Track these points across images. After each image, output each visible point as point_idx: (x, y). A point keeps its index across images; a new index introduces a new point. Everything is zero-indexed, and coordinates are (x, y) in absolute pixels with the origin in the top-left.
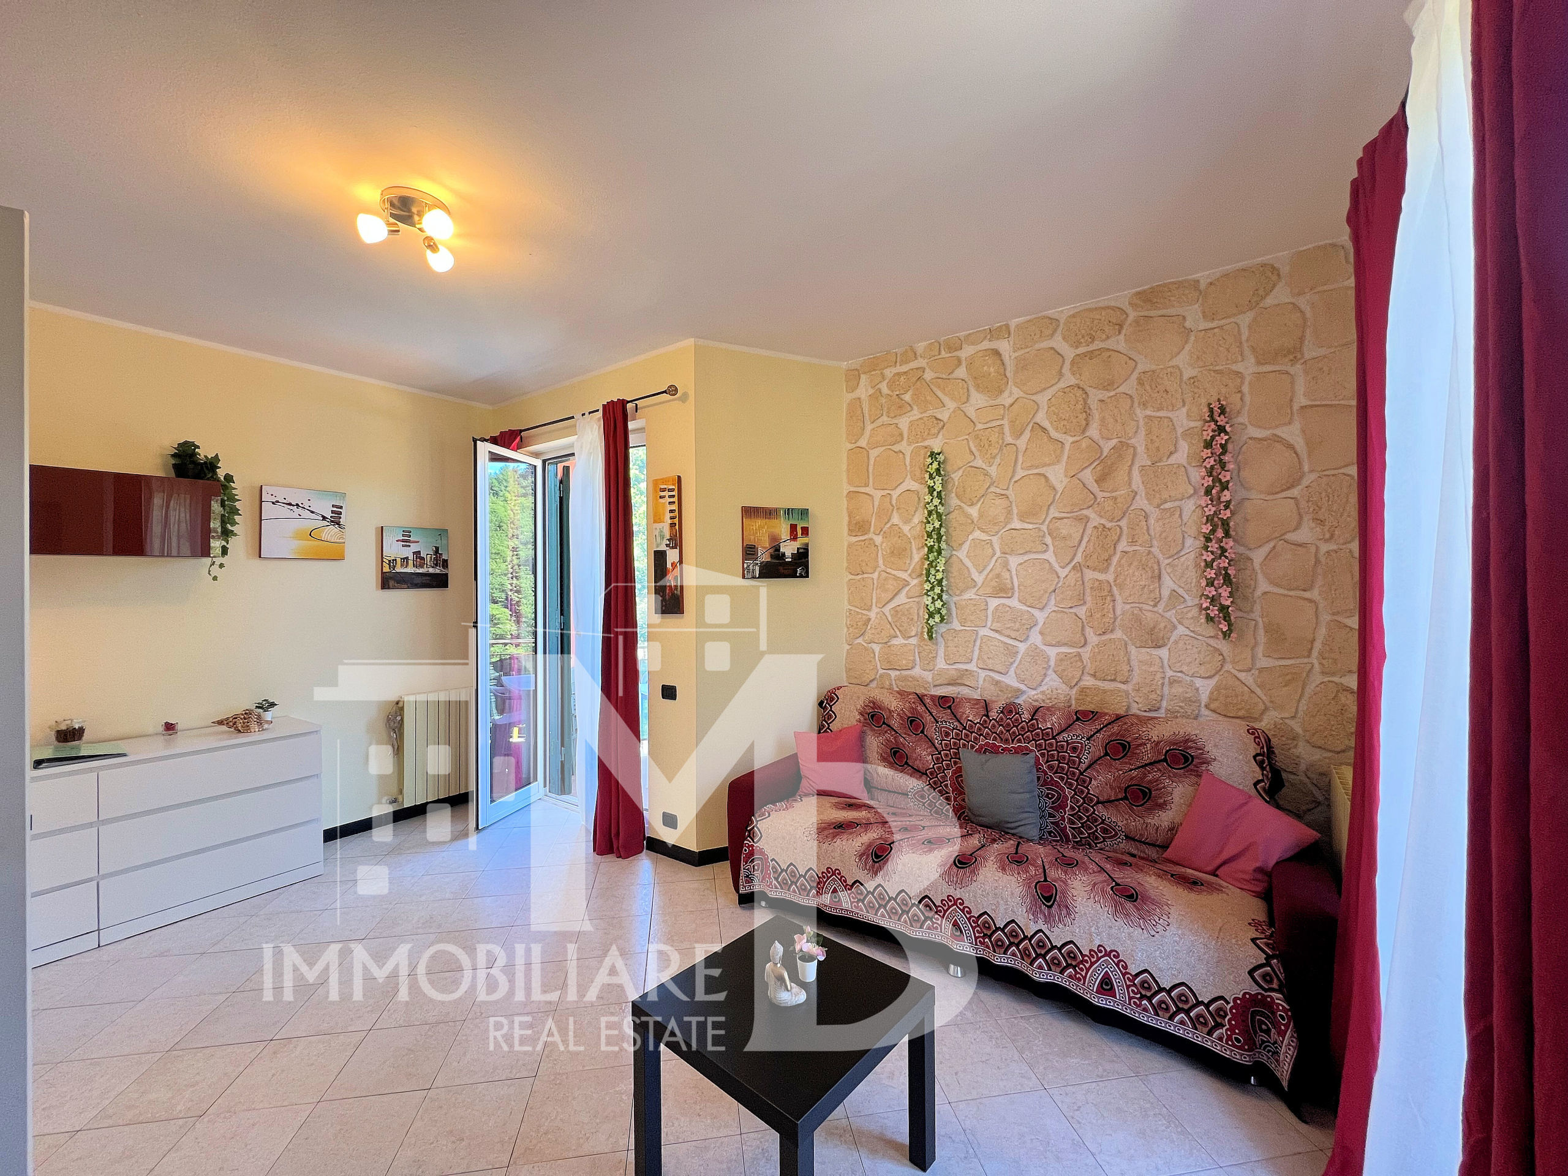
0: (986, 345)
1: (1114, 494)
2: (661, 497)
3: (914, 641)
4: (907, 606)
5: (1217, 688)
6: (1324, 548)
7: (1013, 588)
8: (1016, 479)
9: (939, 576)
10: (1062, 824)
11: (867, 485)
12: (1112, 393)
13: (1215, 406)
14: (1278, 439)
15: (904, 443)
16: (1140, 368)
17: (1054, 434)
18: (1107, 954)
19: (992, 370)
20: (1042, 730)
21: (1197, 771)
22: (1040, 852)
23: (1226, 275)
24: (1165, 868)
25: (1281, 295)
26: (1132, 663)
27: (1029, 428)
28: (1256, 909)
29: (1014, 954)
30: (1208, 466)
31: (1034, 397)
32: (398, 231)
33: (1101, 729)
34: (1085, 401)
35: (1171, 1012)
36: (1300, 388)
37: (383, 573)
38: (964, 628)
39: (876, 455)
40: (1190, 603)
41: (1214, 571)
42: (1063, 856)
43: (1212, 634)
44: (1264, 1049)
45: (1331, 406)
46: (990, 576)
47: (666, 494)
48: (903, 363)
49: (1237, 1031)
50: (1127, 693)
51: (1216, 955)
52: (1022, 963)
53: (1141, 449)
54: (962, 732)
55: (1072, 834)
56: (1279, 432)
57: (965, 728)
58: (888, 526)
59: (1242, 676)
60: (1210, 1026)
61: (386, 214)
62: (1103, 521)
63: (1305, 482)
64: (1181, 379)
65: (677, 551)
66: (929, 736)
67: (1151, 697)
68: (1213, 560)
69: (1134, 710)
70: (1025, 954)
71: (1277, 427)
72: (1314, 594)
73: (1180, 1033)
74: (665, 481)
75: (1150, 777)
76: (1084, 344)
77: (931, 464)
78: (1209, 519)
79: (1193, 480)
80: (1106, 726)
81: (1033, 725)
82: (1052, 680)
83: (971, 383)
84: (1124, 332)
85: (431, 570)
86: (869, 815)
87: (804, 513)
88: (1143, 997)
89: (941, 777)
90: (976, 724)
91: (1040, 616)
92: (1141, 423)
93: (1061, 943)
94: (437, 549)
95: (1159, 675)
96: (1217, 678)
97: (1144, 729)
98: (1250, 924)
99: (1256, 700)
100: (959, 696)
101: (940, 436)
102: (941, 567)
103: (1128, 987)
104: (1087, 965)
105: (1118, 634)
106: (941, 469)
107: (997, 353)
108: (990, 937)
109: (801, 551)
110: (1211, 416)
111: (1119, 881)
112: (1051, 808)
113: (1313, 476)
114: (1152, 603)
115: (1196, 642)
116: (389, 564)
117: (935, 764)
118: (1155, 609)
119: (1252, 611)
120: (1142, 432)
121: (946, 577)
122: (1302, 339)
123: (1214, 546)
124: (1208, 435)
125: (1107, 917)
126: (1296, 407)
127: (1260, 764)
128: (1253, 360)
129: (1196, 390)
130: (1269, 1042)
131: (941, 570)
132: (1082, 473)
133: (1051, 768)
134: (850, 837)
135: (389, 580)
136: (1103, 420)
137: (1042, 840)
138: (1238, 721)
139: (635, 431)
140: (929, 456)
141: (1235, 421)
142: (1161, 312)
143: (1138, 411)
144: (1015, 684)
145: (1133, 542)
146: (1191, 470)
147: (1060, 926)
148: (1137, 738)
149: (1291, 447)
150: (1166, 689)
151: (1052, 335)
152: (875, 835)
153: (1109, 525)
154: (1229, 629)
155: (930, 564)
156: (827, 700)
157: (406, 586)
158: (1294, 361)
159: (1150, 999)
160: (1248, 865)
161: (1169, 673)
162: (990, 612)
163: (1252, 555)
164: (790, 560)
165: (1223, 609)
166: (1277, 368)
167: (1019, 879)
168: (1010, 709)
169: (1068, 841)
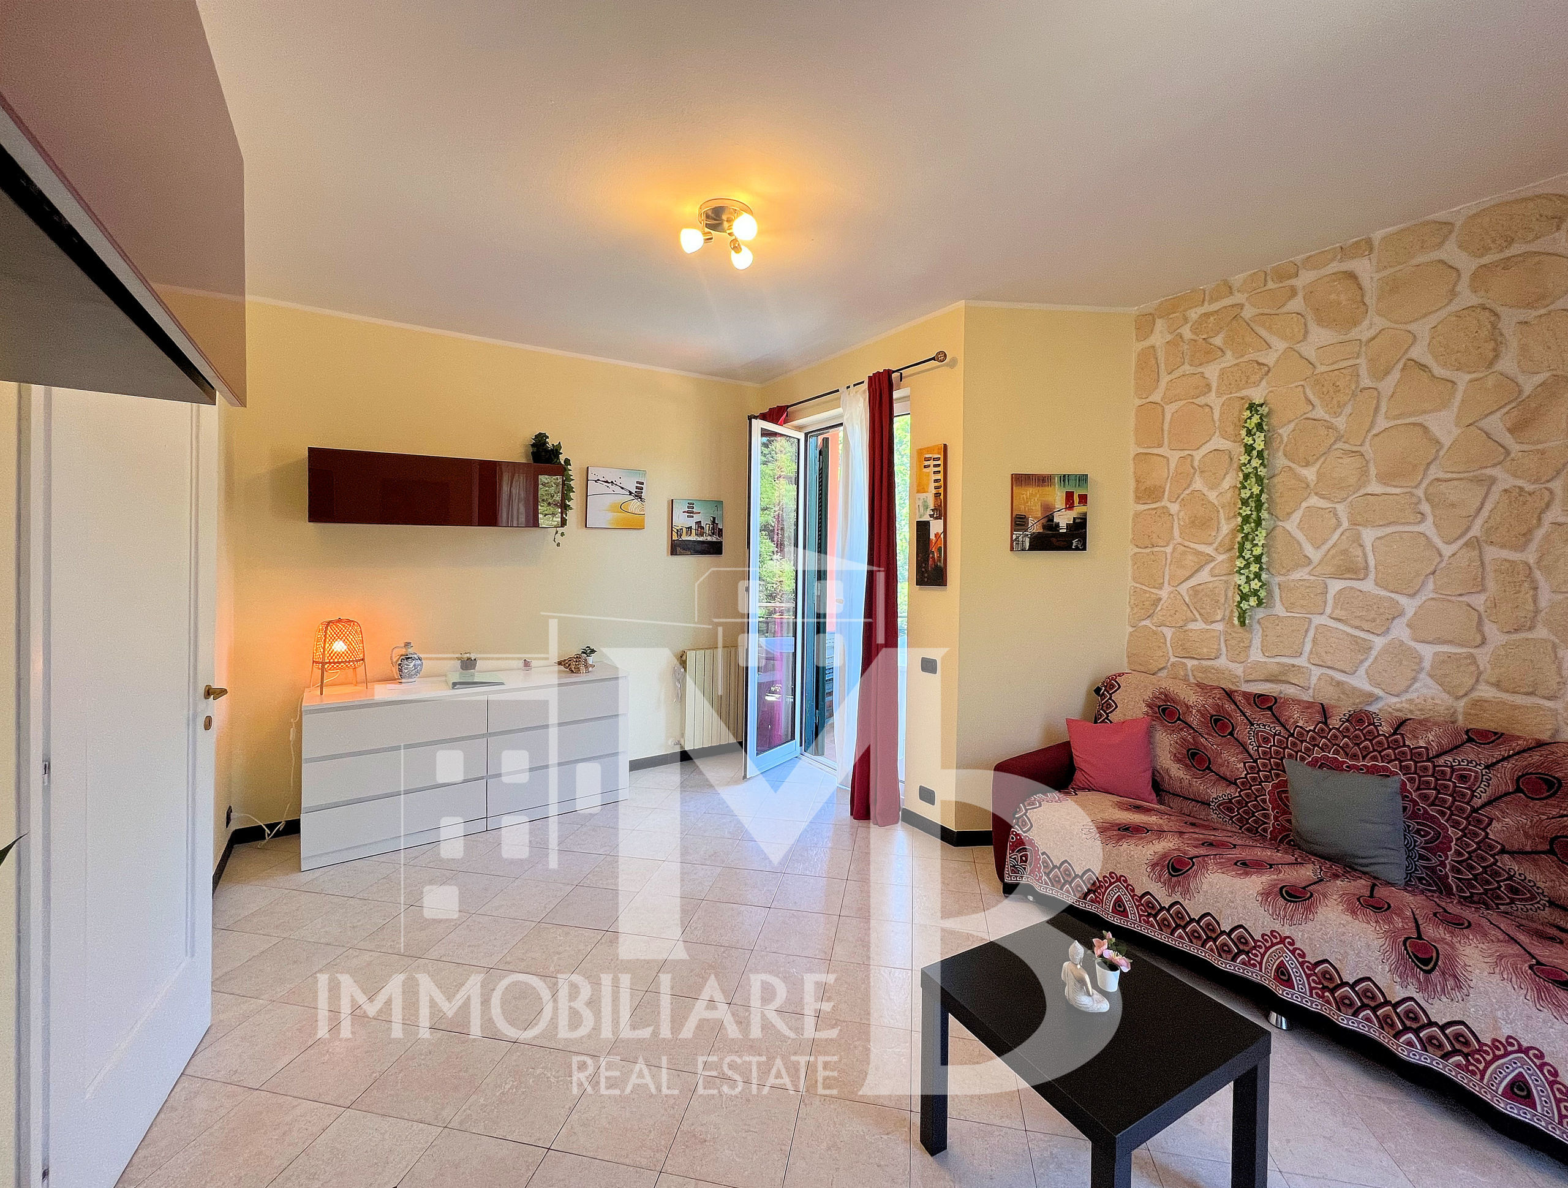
0: (1334, 267)
1: (1540, 447)
2: (925, 467)
3: (1219, 627)
4: (1211, 585)
7: (1367, 568)
8: (1374, 432)
9: (1257, 551)
10: (1441, 871)
11: (1160, 446)
12: (1543, 312)
15: (1213, 394)
17: (1438, 371)
18: (1523, 1051)
19: (1343, 297)
20: (1411, 750)
22: (1412, 902)
27: (1400, 365)
29: (1368, 1019)
31: (1409, 327)
32: (711, 238)
33: (1511, 757)
34: (1494, 326)
37: (672, 541)
38: (1292, 614)
39: (1173, 410)
42: (1445, 911)
46: (1333, 552)
47: (932, 463)
48: (1212, 300)
50: (1554, 713)
52: (1381, 1033)
54: (1287, 739)
55: (1458, 886)
57: (1292, 735)
58: (1187, 492)
61: (704, 223)
62: (1520, 483)
65: (941, 521)
66: (1240, 739)
70: (1385, 1023)
74: (929, 450)
76: (1495, 250)
77: (1250, 418)
80: (1518, 753)
81: (1396, 741)
82: (1425, 685)
83: (1310, 317)
85: (709, 539)
86: (1161, 821)
87: (1083, 479)
89: (1257, 790)
90: (1308, 732)
91: (1410, 606)
93: (1445, 1021)
94: (714, 518)
100: (1282, 696)
101: (1264, 383)
102: (1260, 540)
103: (1559, 1101)
105: (1541, 632)
106: (1264, 424)
107: (1352, 276)
108: (1332, 992)
109: (1077, 521)
111: (1543, 960)
112: (1422, 848)
116: (677, 533)
117: (1248, 773)
121: (1268, 551)
125: (1524, 1003)
131: (1260, 544)
132: (1485, 421)
133: (1425, 797)
134: (1140, 842)
135: (677, 548)
136: (1524, 349)
137: (1407, 886)
139: (902, 399)
140: (1247, 409)
144: (1367, 687)
147: (1444, 1000)
151: (1441, 244)
152: (1171, 845)
153: (1529, 487)
155: (1246, 537)
156: (1106, 687)
157: (689, 553)
162: (1330, 597)
164: (1065, 531)
167: (1378, 928)
168: (1360, 719)
169: (1449, 893)
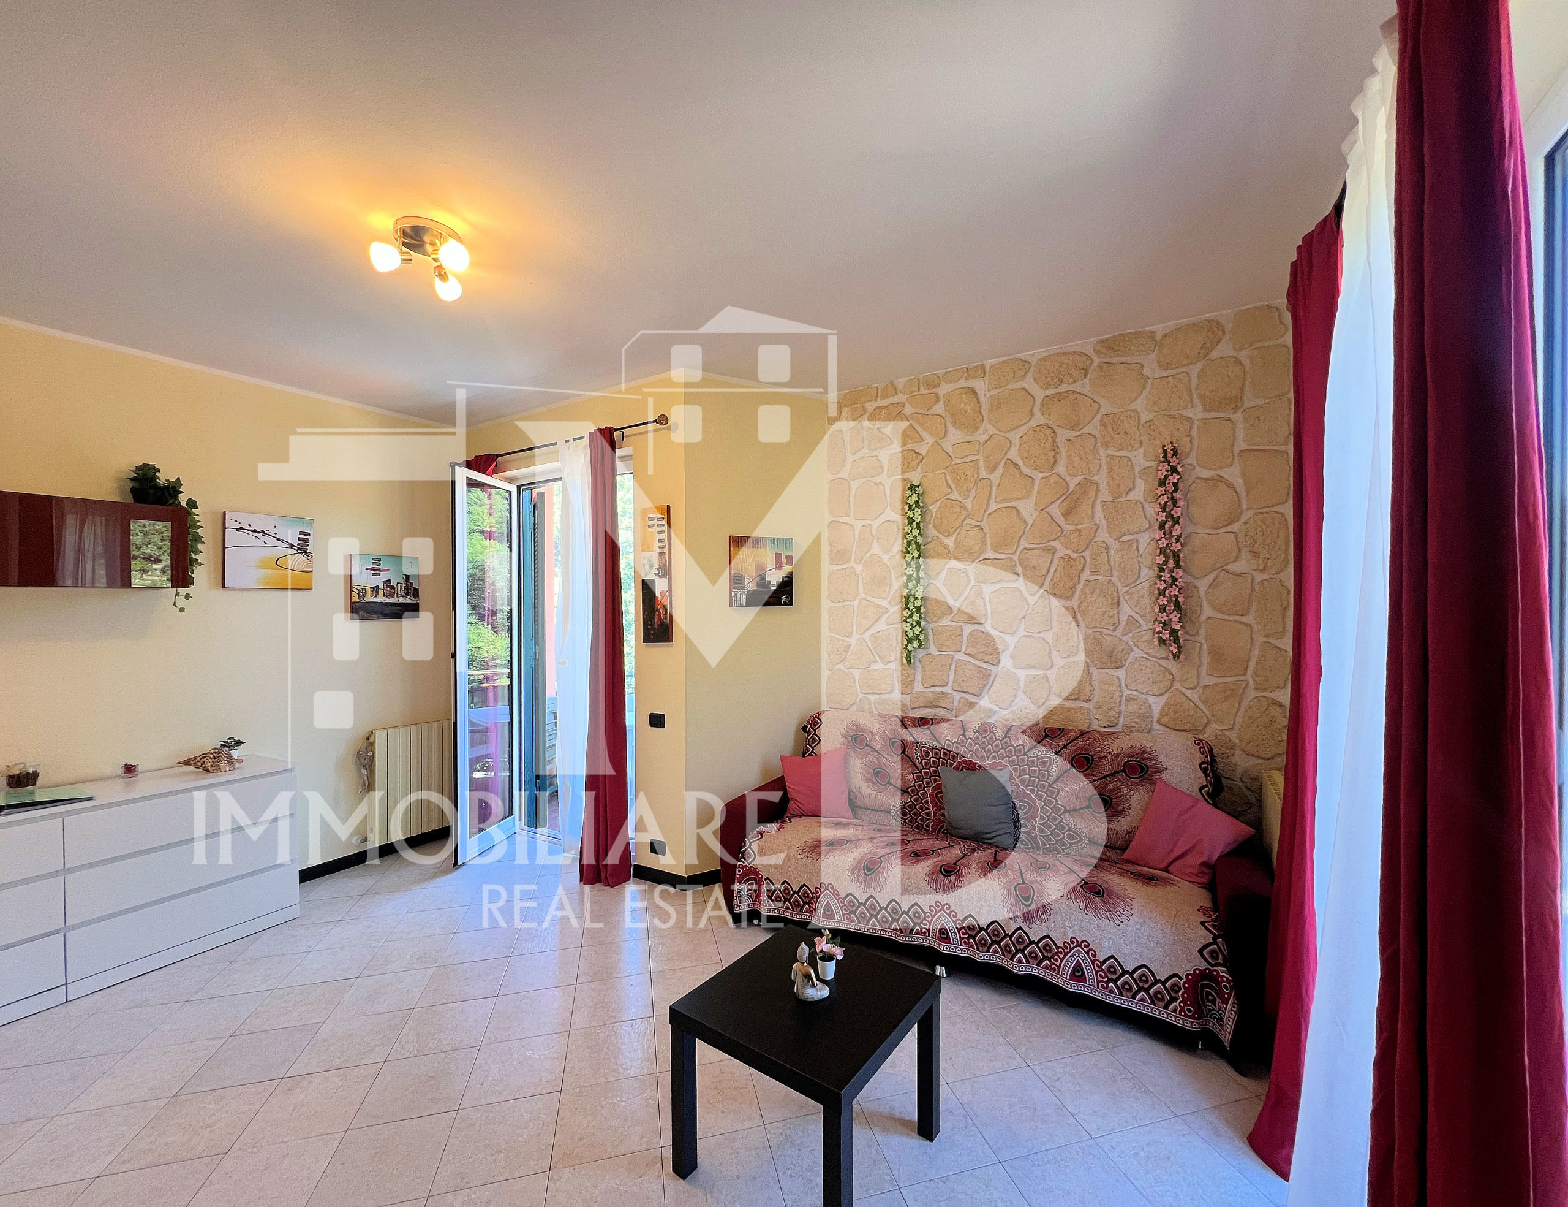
0: (963, 383)
1: (1079, 527)
5: (1167, 705)
6: (1259, 576)
9: (918, 604)
12: (1078, 433)
13: (1169, 448)
14: (1221, 479)
16: (1103, 411)
17: (1026, 470)
18: (1079, 945)
19: (968, 407)
21: (1152, 779)
23: (1179, 329)
24: (1125, 868)
25: (1225, 349)
26: (1094, 683)
27: (1003, 463)
28: (1202, 898)
29: (996, 952)
30: (1162, 503)
31: (1007, 435)
32: (411, 260)
33: (1068, 744)
34: (1054, 440)
35: (1134, 991)
36: (1241, 433)
37: (352, 603)
40: (1145, 628)
41: (1165, 599)
43: (1163, 656)
44: (1210, 1017)
45: (1264, 450)
48: (883, 397)
49: (1189, 1003)
50: (1089, 711)
51: (1172, 938)
52: (1003, 959)
53: (1103, 486)
56: (1221, 473)
59: (1188, 693)
60: (1166, 1001)
61: (401, 240)
62: (1069, 552)
63: (1244, 519)
64: (1139, 420)
67: (1110, 714)
68: (1165, 589)
69: (1095, 727)
70: (1006, 950)
71: (1221, 468)
72: (1249, 619)
73: (1141, 1009)
75: (1110, 787)
76: (1053, 386)
77: (911, 496)
78: (1163, 551)
79: (1148, 513)
80: (1072, 741)
83: (948, 419)
84: (1089, 376)
85: (402, 600)
88: (1110, 980)
89: (922, 794)
92: (1104, 461)
93: (1038, 938)
94: (408, 578)
95: (1117, 694)
96: (1167, 695)
97: (1106, 744)
98: (1198, 910)
99: (1200, 714)
100: (937, 717)
102: (919, 595)
103: (1097, 972)
104: (1061, 956)
106: (920, 501)
107: (973, 391)
108: (974, 938)
109: (786, 579)
110: (1165, 457)
111: (1087, 880)
113: (1251, 513)
114: (1111, 628)
115: (1149, 662)
116: (359, 594)
117: (916, 782)
118: (1115, 634)
119: (1197, 634)
120: (1105, 470)
121: (924, 604)
122: (1242, 390)
123: (1166, 575)
124: (1162, 474)
125: (1079, 912)
126: (1236, 451)
127: (1204, 771)
128: (1201, 408)
129: (1153, 433)
130: (1214, 1010)
131: (919, 598)
132: (1051, 507)
135: (358, 612)
136: (1069, 457)
137: (1016, 848)
138: (1184, 733)
139: (623, 459)
140: (909, 489)
141: (1184, 462)
142: (1123, 359)
143: (1101, 451)
145: (1095, 571)
146: (1147, 505)
147: (1038, 922)
148: (1099, 751)
149: (1231, 486)
150: (1123, 708)
151: (1024, 376)
153: (1074, 556)
154: (1179, 652)
155: (909, 592)
156: (811, 724)
157: (376, 616)
158: (1235, 409)
159: (1115, 982)
160: (1195, 860)
161: (1126, 692)
163: (1197, 583)
164: (775, 588)
165: (1174, 632)
166: (1220, 415)
